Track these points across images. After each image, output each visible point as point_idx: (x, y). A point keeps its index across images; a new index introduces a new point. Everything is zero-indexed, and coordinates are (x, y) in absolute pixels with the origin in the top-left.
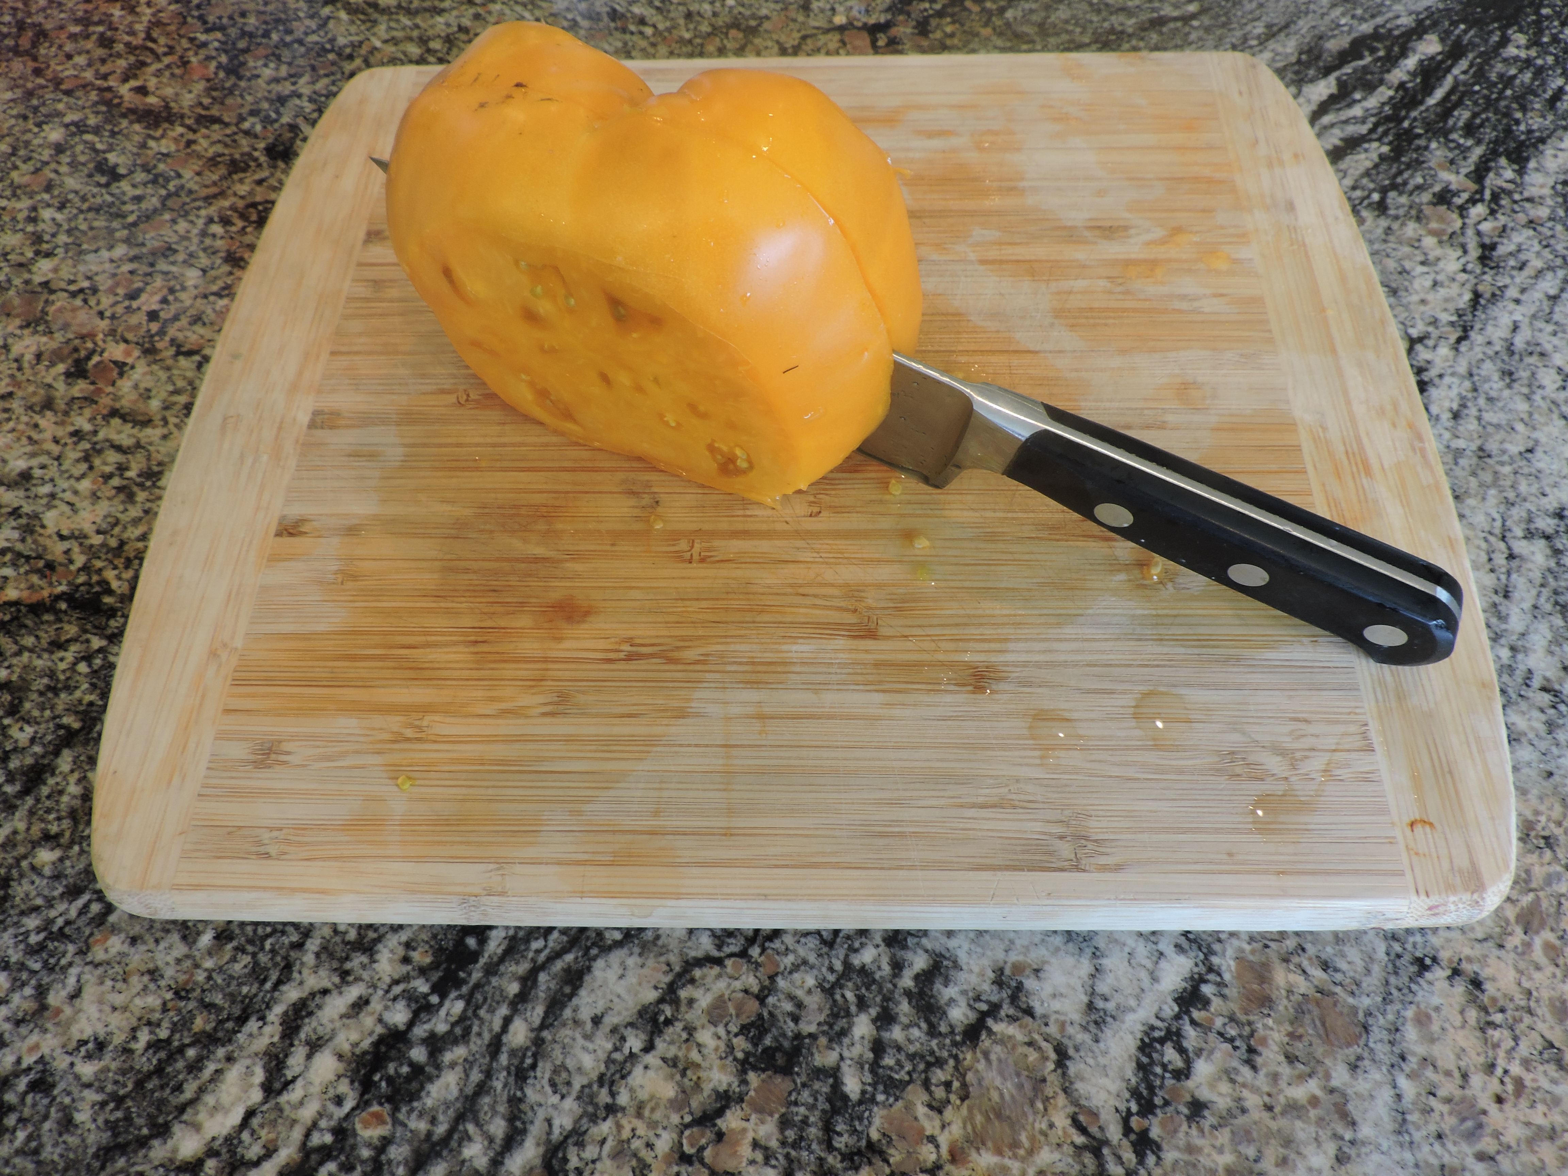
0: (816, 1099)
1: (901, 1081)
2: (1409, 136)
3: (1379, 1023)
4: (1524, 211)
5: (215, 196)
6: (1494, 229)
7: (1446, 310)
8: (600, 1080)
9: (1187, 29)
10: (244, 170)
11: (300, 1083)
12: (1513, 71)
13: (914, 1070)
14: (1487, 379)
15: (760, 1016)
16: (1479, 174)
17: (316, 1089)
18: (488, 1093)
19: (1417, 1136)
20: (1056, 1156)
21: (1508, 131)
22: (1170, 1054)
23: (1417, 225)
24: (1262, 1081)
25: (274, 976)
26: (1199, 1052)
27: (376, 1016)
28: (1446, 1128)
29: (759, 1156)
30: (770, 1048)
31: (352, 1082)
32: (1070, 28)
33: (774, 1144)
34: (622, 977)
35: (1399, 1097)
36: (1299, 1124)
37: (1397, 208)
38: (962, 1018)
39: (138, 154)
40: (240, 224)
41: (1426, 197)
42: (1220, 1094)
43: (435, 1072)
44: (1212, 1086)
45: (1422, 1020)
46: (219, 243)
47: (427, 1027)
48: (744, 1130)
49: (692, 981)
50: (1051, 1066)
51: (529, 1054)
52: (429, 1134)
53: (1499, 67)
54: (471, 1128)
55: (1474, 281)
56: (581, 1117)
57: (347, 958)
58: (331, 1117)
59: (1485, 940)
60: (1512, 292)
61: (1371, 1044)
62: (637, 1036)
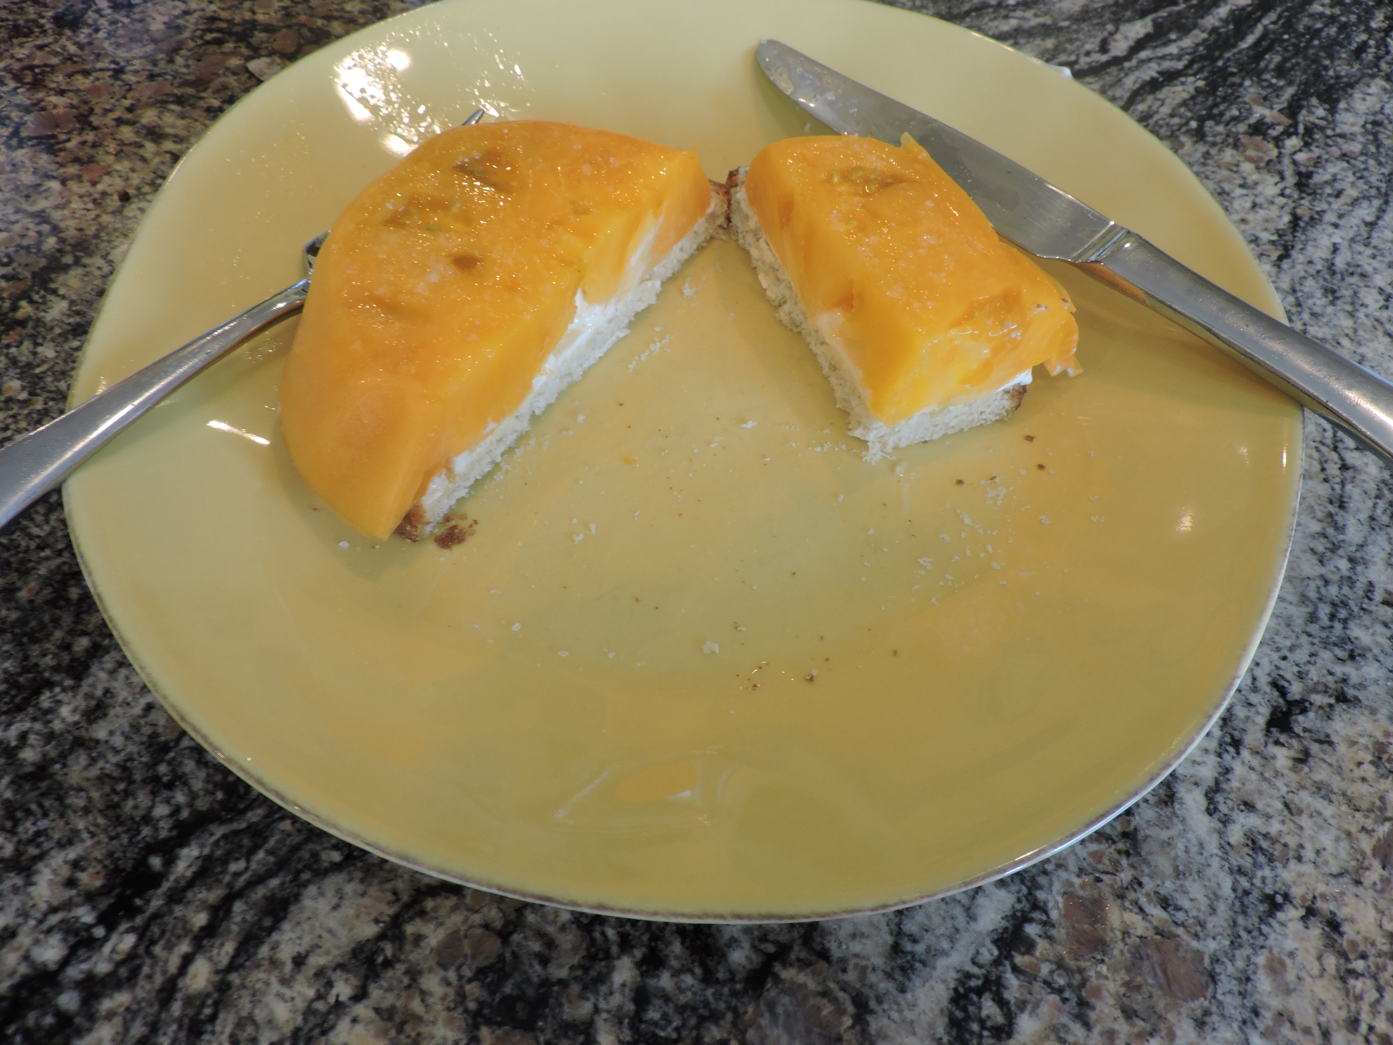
2: (1224, 74)
3: (1227, 971)
4: (1337, 144)
6: (1309, 159)
7: (1266, 229)
8: (296, 1036)
10: (26, 35)
12: (1319, 25)
13: (683, 1026)
14: (1310, 296)
15: (501, 958)
16: (1293, 110)
21: (1317, 75)
22: (989, 1008)
23: (1234, 152)
24: (1095, 1040)
26: (1022, 1005)
27: (21, 952)
30: (510, 997)
34: (336, 907)
37: (1215, 136)
38: (744, 962)
40: (12, 84)
41: (1242, 128)
43: (86, 1024)
45: (1276, 968)
47: (84, 967)
49: (422, 914)
50: (848, 1021)
51: (210, 1002)
53: (1306, 21)
55: (1293, 205)
59: (1341, 875)
60: (1330, 217)
61: (1220, 997)
62: (346, 981)
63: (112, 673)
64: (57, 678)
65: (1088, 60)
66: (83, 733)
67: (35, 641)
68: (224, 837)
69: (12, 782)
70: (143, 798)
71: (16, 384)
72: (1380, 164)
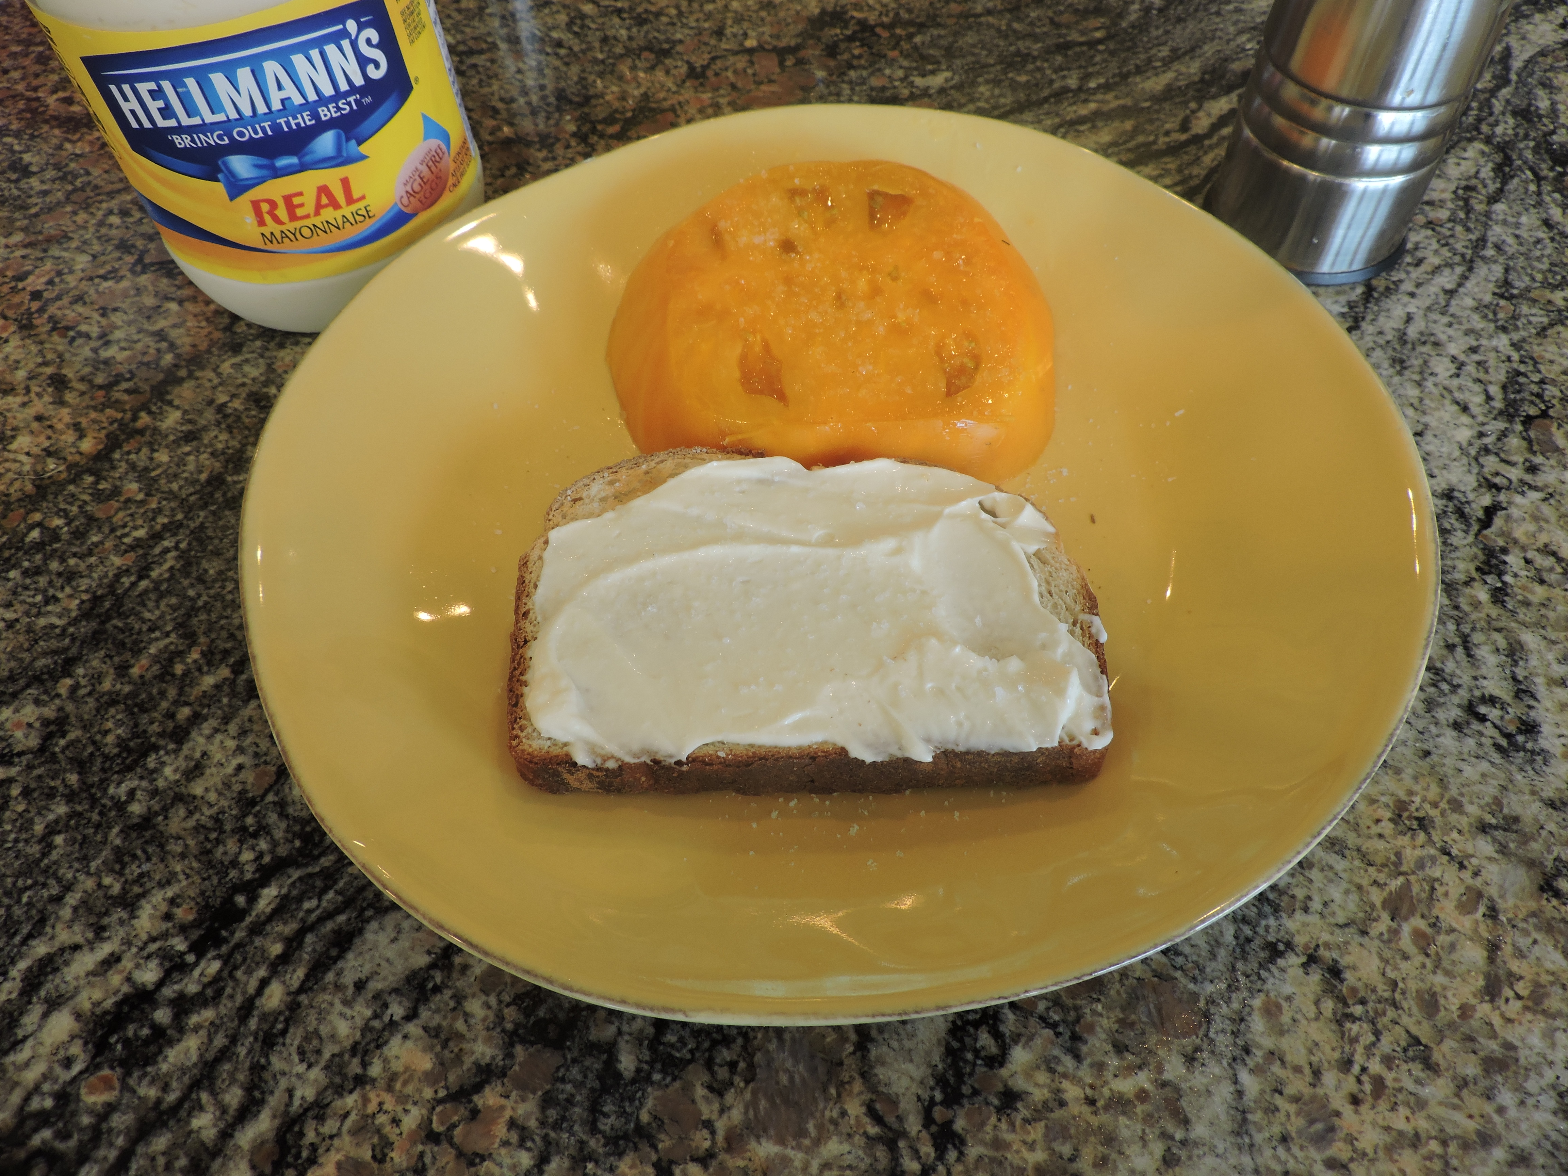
0: (585, 1077)
1: (681, 1059)
3: (1222, 1012)
5: (119, 191)
8: (354, 1049)
9: (1092, 52)
11: (30, 1043)
13: (697, 1048)
17: (44, 1050)
18: (229, 1060)
19: (1259, 1138)
20: (846, 1147)
22: (985, 1039)
24: (1086, 1074)
25: (25, 929)
26: (1016, 1038)
27: (125, 974)
28: (1292, 1130)
29: (514, 1137)
30: (542, 1019)
31: (86, 1044)
32: (977, 51)
33: (533, 1123)
34: (394, 940)
35: (1240, 1094)
36: (1123, 1120)
39: (52, 155)
40: (138, 215)
42: (1037, 1085)
43: (177, 1036)
44: (1028, 1076)
45: (1271, 1011)
46: (114, 232)
47: (176, 987)
48: (502, 1108)
50: (850, 1048)
51: (282, 1018)
52: (159, 1101)
54: (204, 1097)
56: (326, 1089)
57: (107, 913)
58: (55, 1080)
59: (1347, 925)
60: (1408, 286)
61: (1212, 1035)
62: (400, 1003)
63: (209, 738)
64: (162, 742)
65: (1167, 139)
66: (183, 790)
67: (146, 711)
68: (300, 879)
69: (121, 831)
70: (231, 845)
71: (134, 486)
72: (1468, 230)
